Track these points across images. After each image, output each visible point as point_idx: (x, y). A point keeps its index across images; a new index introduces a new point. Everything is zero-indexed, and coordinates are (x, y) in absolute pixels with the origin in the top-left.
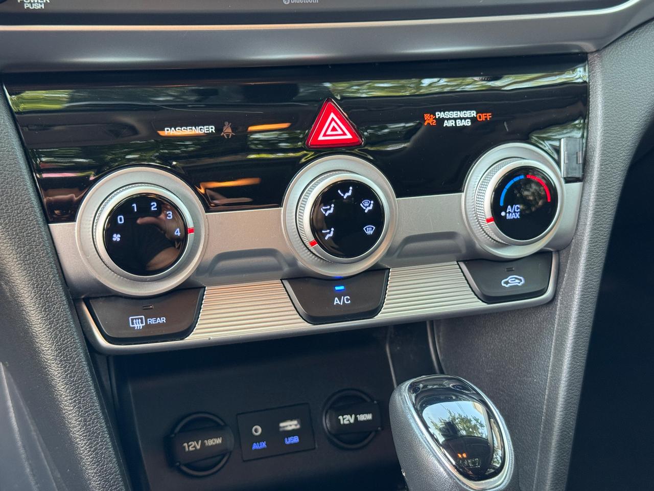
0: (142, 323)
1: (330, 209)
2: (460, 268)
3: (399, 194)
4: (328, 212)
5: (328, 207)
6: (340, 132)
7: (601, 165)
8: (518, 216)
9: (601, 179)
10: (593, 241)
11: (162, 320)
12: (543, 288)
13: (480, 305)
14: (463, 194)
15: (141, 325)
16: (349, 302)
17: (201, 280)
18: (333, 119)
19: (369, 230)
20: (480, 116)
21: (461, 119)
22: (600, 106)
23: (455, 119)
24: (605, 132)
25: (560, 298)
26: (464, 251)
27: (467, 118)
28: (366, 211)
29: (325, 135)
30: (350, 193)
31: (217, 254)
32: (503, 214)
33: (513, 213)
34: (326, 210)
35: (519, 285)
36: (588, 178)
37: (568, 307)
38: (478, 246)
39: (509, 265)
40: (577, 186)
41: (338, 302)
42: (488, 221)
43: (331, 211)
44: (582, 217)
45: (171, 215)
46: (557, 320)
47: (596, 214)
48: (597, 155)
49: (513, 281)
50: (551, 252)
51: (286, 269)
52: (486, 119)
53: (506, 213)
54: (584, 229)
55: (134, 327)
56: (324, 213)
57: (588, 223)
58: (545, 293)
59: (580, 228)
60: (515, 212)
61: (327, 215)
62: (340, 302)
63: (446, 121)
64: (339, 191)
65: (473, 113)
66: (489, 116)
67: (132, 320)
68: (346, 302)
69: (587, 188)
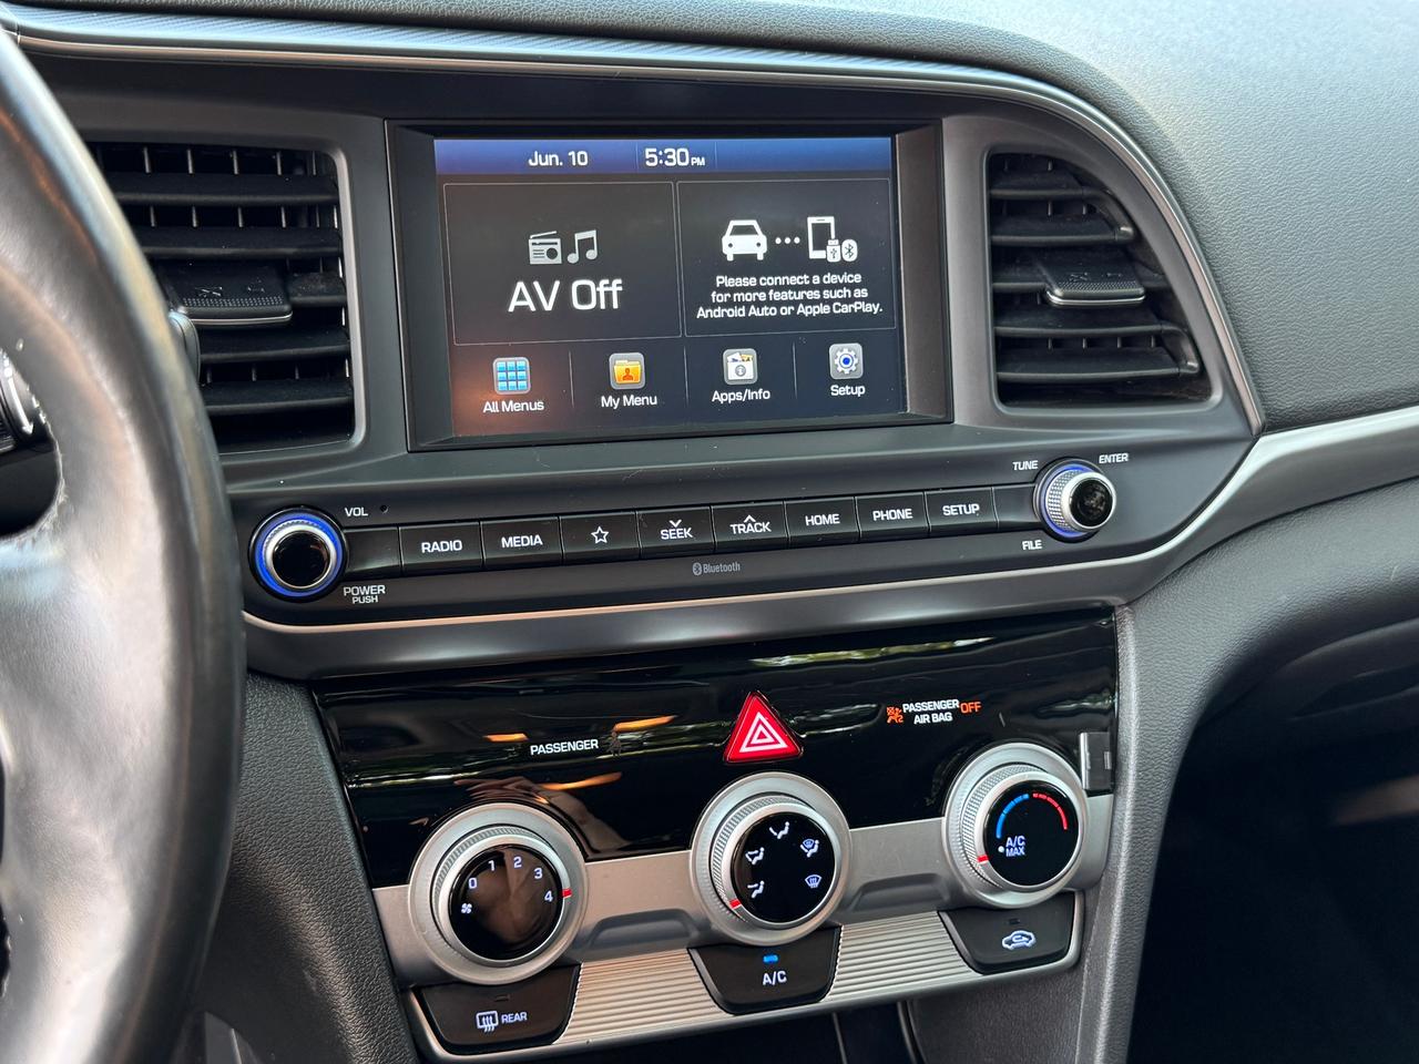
0: (494, 1022)
1: (758, 855)
2: (942, 921)
3: (854, 822)
4: (756, 859)
5: (756, 852)
6: (770, 739)
7: (1138, 771)
8: (1022, 852)
9: (1139, 791)
10: (1130, 882)
11: (521, 1017)
12: (1061, 948)
13: (973, 976)
14: (944, 819)
15: (493, 1025)
16: (785, 979)
17: (575, 956)
18: (760, 722)
19: (813, 882)
20: (964, 707)
21: (938, 712)
22: (1134, 685)
23: (930, 713)
24: (1142, 723)
25: (1087, 961)
26: (946, 898)
27: (947, 710)
28: (809, 855)
29: (749, 745)
30: (785, 831)
31: (599, 920)
32: (1001, 849)
33: (1015, 848)
34: (752, 857)
35: (1028, 945)
36: (1121, 789)
37: (1098, 977)
38: (965, 889)
39: (1012, 916)
40: (1106, 799)
41: (769, 980)
42: (981, 859)
43: (760, 857)
44: (1115, 845)
45: (540, 873)
46: (1083, 994)
47: (1134, 841)
48: (1132, 757)
49: (1019, 940)
50: (1073, 893)
51: (695, 934)
52: (973, 710)
53: (1005, 848)
54: (1118, 862)
55: (483, 1029)
56: (750, 860)
57: (1123, 854)
58: (1066, 954)
59: (1112, 861)
60: (1017, 846)
61: (754, 862)
62: (772, 979)
63: (917, 717)
64: (771, 829)
65: (955, 703)
66: (977, 706)
67: (481, 1017)
68: (780, 980)
69: (1119, 803)
